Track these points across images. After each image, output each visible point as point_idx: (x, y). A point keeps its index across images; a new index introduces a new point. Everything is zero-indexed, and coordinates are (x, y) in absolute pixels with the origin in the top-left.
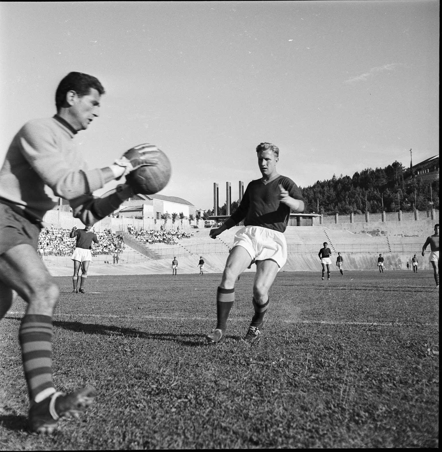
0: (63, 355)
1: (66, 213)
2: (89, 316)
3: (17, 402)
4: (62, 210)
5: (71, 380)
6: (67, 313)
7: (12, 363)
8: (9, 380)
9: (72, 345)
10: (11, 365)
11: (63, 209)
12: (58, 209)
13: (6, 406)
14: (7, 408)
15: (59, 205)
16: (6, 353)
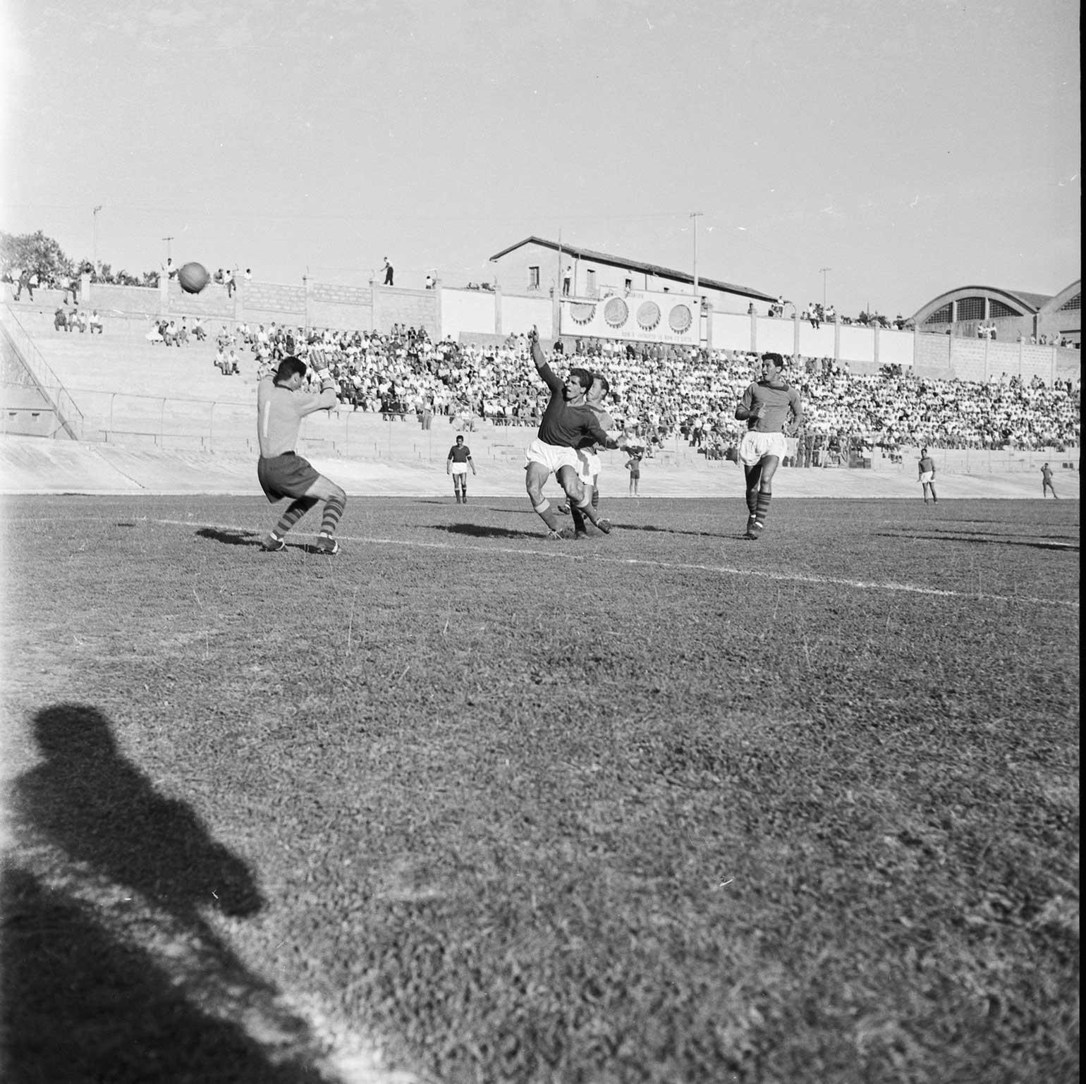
0: (1018, 704)
1: (969, 340)
2: (1057, 606)
3: (931, 824)
4: (957, 333)
5: (1057, 779)
6: (996, 594)
7: (892, 714)
8: (897, 762)
9: (1035, 681)
10: (892, 721)
11: (961, 331)
12: (948, 333)
13: (905, 833)
14: (906, 838)
15: (950, 320)
16: (873, 687)
